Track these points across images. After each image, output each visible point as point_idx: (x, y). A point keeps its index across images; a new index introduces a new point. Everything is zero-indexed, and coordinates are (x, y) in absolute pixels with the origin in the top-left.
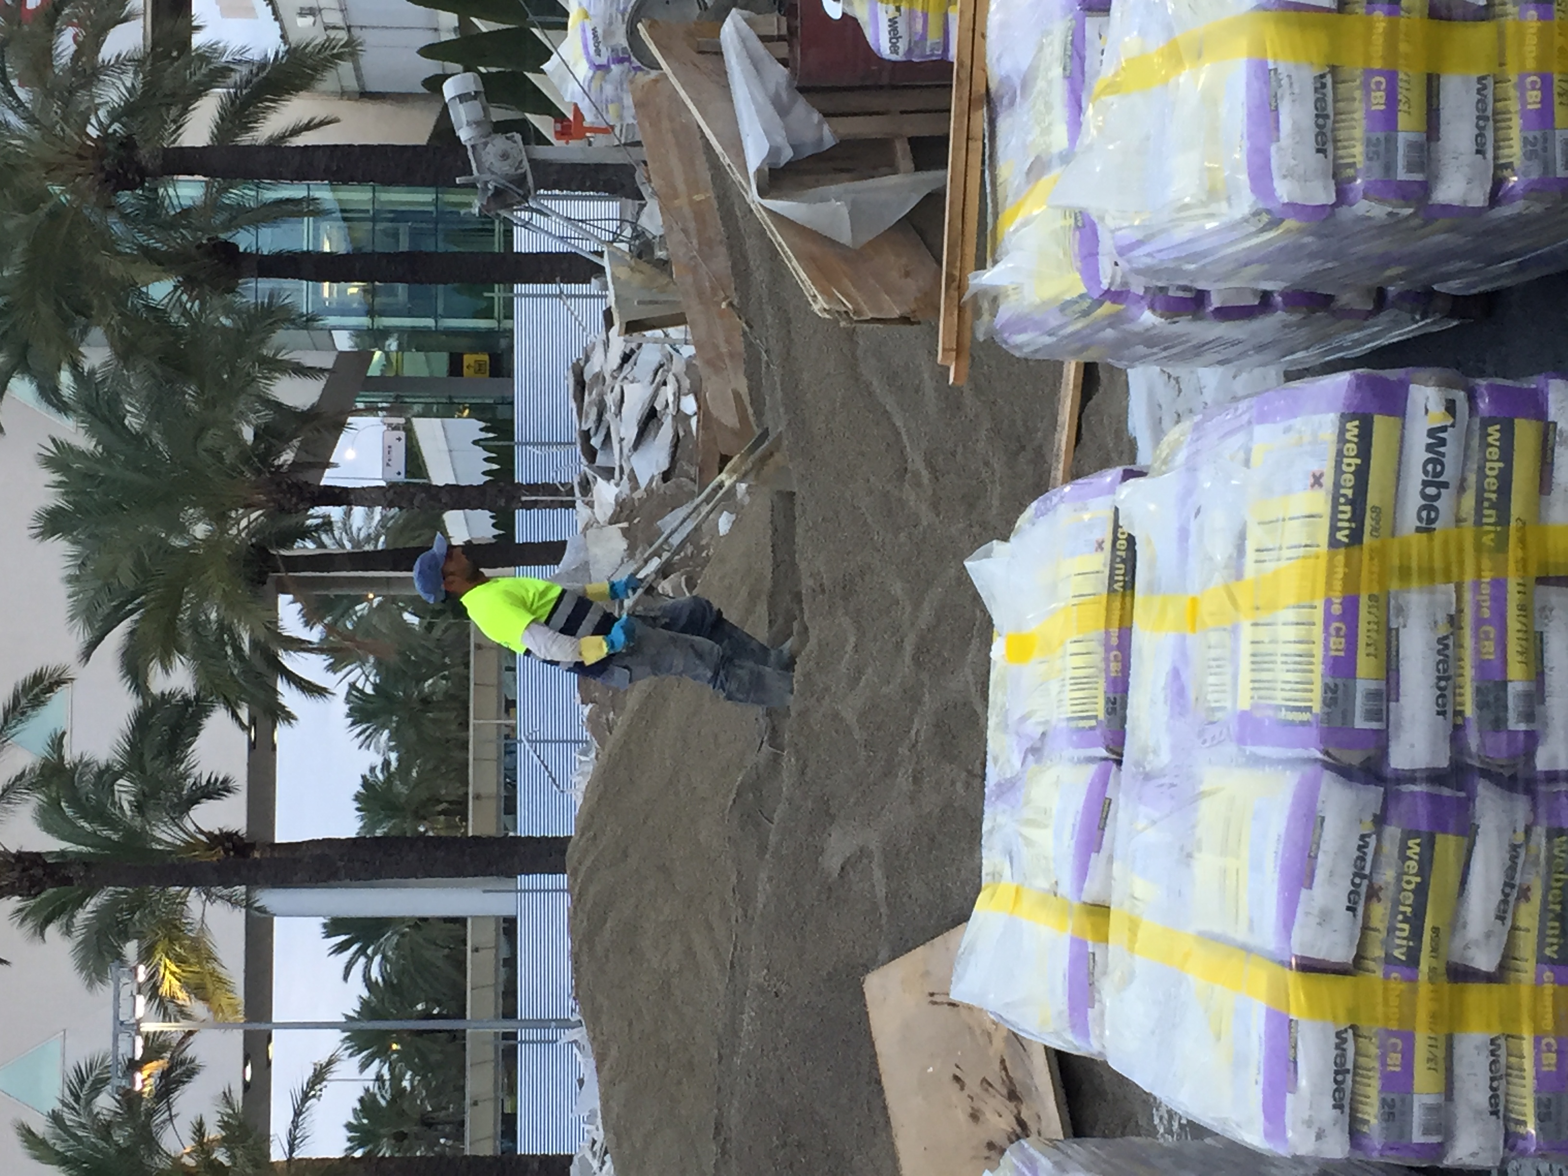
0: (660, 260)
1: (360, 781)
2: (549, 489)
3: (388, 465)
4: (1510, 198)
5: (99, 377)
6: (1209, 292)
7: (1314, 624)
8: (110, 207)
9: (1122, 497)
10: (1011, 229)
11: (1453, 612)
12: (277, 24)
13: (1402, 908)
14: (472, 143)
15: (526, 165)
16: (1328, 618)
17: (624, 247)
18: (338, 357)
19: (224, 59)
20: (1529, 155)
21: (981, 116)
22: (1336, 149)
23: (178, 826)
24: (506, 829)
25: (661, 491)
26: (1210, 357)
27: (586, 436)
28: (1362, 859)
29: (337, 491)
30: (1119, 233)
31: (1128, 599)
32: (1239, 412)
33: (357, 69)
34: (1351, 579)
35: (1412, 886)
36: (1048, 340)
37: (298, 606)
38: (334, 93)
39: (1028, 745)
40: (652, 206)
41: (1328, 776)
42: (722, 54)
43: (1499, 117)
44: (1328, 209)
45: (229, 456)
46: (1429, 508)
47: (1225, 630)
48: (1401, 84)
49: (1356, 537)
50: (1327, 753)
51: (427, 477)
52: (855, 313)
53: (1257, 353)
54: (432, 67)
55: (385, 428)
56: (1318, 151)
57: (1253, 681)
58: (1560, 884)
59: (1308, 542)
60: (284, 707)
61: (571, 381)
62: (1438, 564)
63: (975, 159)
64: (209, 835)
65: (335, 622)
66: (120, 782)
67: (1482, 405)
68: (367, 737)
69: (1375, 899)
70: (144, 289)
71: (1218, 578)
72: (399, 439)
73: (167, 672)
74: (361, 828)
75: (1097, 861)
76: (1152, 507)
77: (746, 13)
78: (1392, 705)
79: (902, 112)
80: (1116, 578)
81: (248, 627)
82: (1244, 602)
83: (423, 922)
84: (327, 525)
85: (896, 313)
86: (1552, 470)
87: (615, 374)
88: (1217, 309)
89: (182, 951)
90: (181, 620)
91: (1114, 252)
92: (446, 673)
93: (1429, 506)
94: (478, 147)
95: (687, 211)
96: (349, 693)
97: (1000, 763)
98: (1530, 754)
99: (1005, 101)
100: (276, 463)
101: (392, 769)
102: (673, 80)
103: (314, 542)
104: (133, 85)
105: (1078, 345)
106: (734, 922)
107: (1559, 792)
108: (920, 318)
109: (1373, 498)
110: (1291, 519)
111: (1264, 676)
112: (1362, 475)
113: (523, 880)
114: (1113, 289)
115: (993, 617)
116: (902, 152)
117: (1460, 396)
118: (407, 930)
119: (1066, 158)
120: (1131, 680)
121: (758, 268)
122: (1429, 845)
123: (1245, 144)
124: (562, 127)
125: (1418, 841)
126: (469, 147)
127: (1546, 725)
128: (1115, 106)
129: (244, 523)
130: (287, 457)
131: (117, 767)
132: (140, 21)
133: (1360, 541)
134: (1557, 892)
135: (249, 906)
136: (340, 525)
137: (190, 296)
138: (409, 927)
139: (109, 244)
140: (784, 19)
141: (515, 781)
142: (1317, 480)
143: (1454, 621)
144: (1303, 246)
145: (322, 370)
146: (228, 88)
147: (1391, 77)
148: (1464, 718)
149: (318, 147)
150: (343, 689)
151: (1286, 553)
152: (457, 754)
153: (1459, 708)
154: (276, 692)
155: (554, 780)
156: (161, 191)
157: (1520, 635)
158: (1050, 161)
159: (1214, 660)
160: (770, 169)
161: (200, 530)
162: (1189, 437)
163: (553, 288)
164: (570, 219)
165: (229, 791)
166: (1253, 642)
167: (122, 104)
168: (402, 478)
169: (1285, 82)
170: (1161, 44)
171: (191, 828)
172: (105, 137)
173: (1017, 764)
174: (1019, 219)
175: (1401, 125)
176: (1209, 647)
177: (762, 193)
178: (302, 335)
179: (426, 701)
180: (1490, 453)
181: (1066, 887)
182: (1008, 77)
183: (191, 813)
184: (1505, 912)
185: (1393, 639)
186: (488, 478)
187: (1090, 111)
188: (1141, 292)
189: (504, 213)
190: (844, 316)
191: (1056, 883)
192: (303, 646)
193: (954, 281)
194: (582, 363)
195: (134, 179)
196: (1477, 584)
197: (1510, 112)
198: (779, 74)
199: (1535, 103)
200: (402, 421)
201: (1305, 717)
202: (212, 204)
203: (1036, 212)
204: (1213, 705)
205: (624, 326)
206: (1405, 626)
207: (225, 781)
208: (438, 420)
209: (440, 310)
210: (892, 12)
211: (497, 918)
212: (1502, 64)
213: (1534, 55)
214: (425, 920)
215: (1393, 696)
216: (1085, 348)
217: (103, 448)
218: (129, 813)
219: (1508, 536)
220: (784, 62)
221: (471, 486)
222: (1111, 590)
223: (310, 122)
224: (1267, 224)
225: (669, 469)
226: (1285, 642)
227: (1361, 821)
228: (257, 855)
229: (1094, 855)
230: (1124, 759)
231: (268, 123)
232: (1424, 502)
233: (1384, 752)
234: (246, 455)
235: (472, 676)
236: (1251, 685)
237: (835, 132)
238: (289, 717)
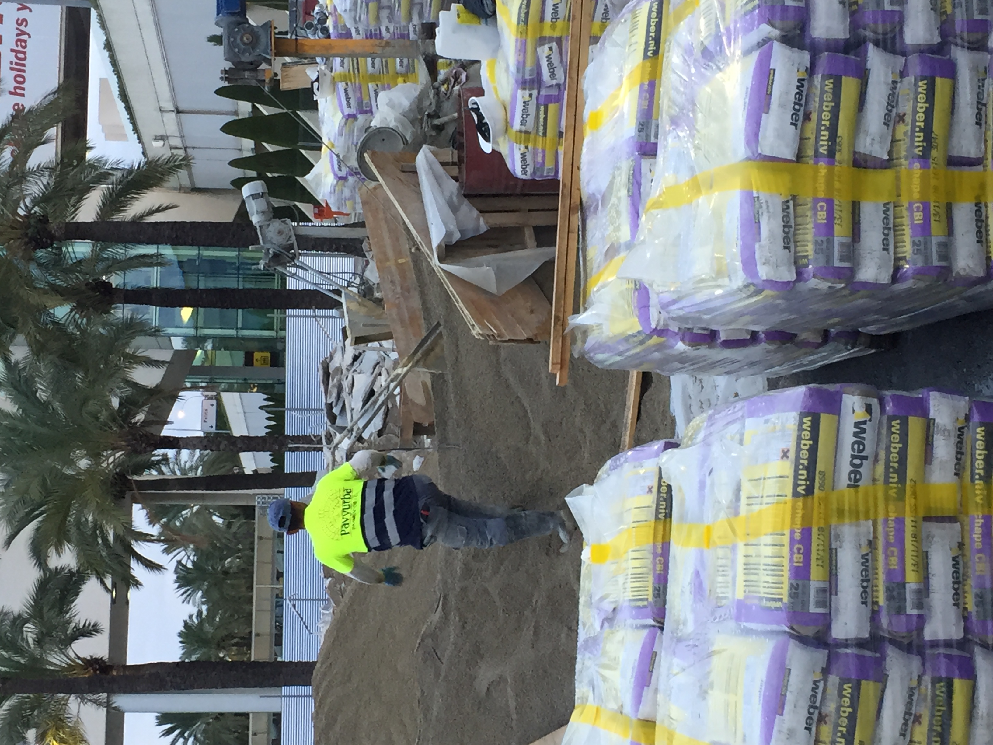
0: (377, 298)
1: (183, 624)
2: (306, 439)
3: (205, 421)
4: (904, 278)
5: (21, 366)
6: (718, 331)
7: (783, 545)
8: (31, 259)
9: (663, 461)
10: (595, 289)
11: (871, 538)
12: (140, 145)
13: (840, 729)
14: (260, 224)
15: (294, 238)
16: (792, 541)
17: (355, 290)
18: (174, 355)
19: (106, 167)
20: (917, 252)
21: (576, 218)
22: (796, 246)
23: (64, 654)
24: (276, 655)
25: (377, 443)
26: (719, 370)
27: (330, 407)
28: (814, 696)
29: (171, 439)
30: (661, 295)
31: (668, 526)
32: (736, 410)
33: (191, 175)
34: (807, 518)
35: (847, 714)
36: (618, 358)
37: (145, 512)
38: (175, 189)
39: (603, 616)
40: (372, 264)
41: (792, 644)
42: (416, 172)
43: (897, 228)
44: (791, 284)
45: (103, 416)
46: (856, 472)
47: (728, 548)
48: (836, 207)
49: (810, 491)
50: (792, 628)
51: (230, 429)
52: (498, 336)
53: (749, 367)
54: (238, 173)
55: (204, 398)
56: (785, 248)
57: (745, 581)
58: (940, 714)
59: (780, 493)
60: (134, 577)
61: (321, 373)
62: (861, 508)
63: (573, 245)
64: (83, 660)
65: (169, 521)
66: (28, 625)
67: (888, 408)
68: (188, 596)
69: (823, 723)
70: (51, 311)
71: (722, 515)
72: (212, 405)
73: (60, 556)
74: (183, 654)
75: (647, 693)
76: (682, 468)
77: (432, 148)
78: (833, 597)
79: (530, 211)
80: (660, 511)
81: (112, 526)
82: (740, 531)
83: (221, 715)
84: (165, 459)
85: (524, 336)
86: (932, 449)
87: (349, 368)
88: (724, 341)
89: (64, 736)
90: (69, 521)
91: (659, 306)
92: (239, 554)
93: (855, 471)
94: (264, 227)
95: (394, 268)
96: (177, 567)
97: (587, 627)
98: (920, 629)
99: (592, 209)
100: (133, 421)
101: (204, 616)
102: (386, 188)
103: (157, 471)
104: (48, 183)
105: (637, 362)
106: (419, 722)
107: (939, 654)
108: (539, 339)
109: (820, 467)
110: (769, 478)
111: (753, 578)
112: (813, 451)
113: (286, 690)
114: (658, 328)
115: (583, 532)
116: (529, 235)
117: (875, 402)
118: (211, 720)
119: (629, 246)
120: (669, 577)
121: (438, 306)
122: (857, 688)
123: (740, 243)
124: (319, 211)
125: (850, 685)
126: (258, 227)
127: (929, 610)
128: (659, 216)
129: (111, 459)
130: (140, 417)
131: (25, 616)
132: (54, 144)
133: (812, 493)
134: (939, 718)
135: (108, 705)
136: (174, 460)
137: (80, 316)
138: (212, 718)
139: (29, 282)
140: (456, 152)
141: (282, 624)
142: (785, 455)
143: (872, 544)
144: (777, 306)
145: (163, 362)
146: (108, 184)
147: (830, 202)
148: (879, 606)
149: (164, 223)
150: (174, 564)
151: (766, 500)
152: (246, 607)
153: (875, 600)
154: (129, 567)
155: (307, 627)
156: (64, 249)
157: (914, 553)
158: (620, 247)
159: (721, 566)
160: (446, 245)
161: (83, 463)
162: (705, 424)
163: (310, 312)
164: (320, 272)
165: (97, 632)
166: (745, 556)
167: (41, 195)
168: (213, 430)
169: (764, 206)
170: (687, 178)
171: (73, 655)
172: (29, 216)
173: (598, 629)
174: (599, 284)
175: (836, 233)
176: (718, 558)
177: (441, 260)
178: (151, 340)
179: (226, 573)
180: (894, 438)
181: (628, 709)
182: (594, 194)
183: (73, 645)
184: (906, 730)
185: (834, 556)
186: (268, 430)
187: (643, 218)
188: (676, 330)
189: (280, 269)
190: (492, 337)
191: (622, 706)
192: (148, 538)
193: (559, 320)
194: (328, 360)
195: (47, 242)
196: (886, 521)
197: (903, 225)
198: (453, 186)
199: (919, 220)
200: (215, 394)
201: (779, 604)
202: (96, 258)
203: (610, 279)
204: (721, 595)
205: (354, 340)
206: (841, 547)
207: (95, 625)
208: (237, 394)
209: (240, 325)
210: (523, 149)
211: (269, 713)
212: (899, 195)
213: (918, 190)
214: (221, 714)
215: (834, 592)
216: (641, 364)
217: (23, 411)
218: (32, 646)
219: (905, 491)
220: (456, 179)
221: (257, 437)
222: (657, 518)
223: (159, 207)
224: (754, 292)
225: (382, 429)
226: (765, 557)
227: (814, 672)
228: (114, 673)
229: (645, 688)
230: (665, 627)
231: (133, 207)
232: (852, 469)
233: (828, 627)
234: (114, 416)
235: (255, 557)
236: (744, 583)
237: (486, 223)
238: (137, 584)
